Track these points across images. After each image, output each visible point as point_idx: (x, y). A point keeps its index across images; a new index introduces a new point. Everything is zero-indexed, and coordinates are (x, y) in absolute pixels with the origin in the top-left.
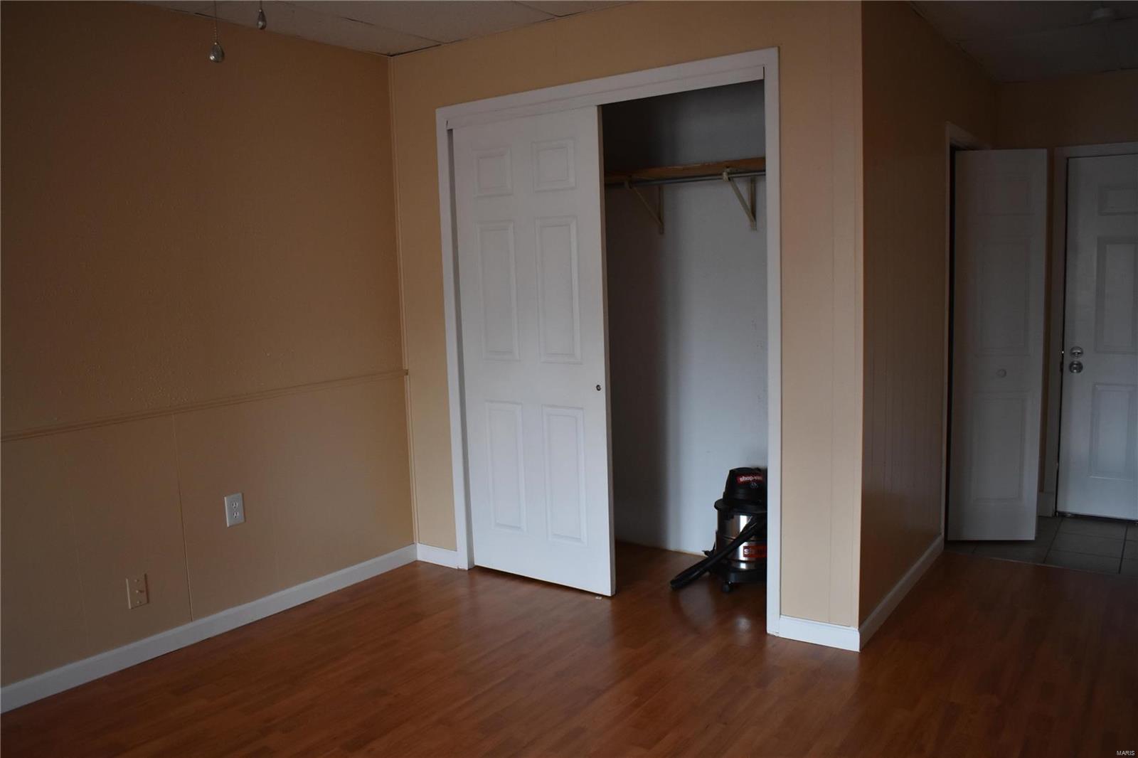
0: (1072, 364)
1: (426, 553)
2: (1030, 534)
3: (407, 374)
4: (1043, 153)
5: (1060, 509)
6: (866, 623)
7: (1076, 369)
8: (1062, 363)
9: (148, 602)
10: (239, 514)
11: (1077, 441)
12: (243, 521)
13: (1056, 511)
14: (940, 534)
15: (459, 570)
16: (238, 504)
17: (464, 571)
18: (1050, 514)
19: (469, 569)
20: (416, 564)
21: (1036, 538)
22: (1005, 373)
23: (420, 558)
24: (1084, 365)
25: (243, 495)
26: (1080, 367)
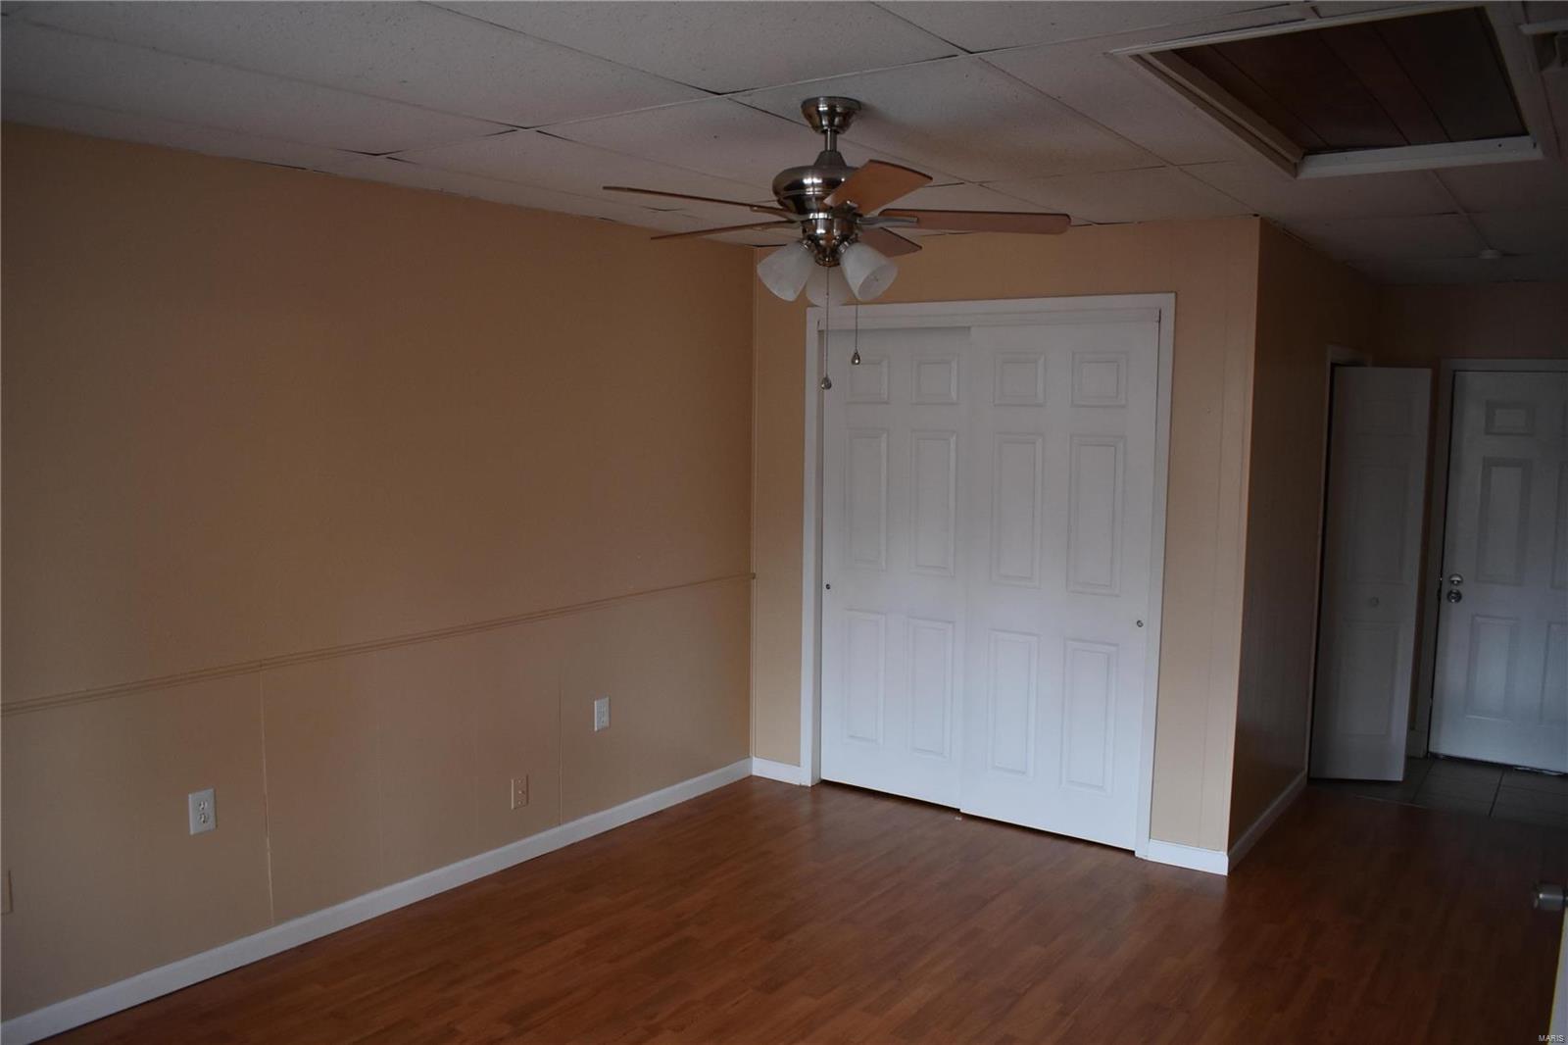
0: (1451, 592)
1: (761, 767)
2: (1397, 774)
3: (754, 578)
4: (1428, 372)
5: (1431, 749)
6: (1235, 848)
7: (1454, 598)
8: (1440, 591)
9: (527, 802)
10: (606, 719)
11: (1452, 674)
12: (608, 724)
13: (1428, 752)
14: (1303, 769)
15: (801, 787)
16: (605, 709)
17: (807, 787)
18: (1421, 754)
19: (812, 786)
20: (751, 778)
21: (1404, 778)
22: (1377, 601)
23: (755, 773)
24: (1463, 595)
25: (610, 700)
26: (1459, 597)
